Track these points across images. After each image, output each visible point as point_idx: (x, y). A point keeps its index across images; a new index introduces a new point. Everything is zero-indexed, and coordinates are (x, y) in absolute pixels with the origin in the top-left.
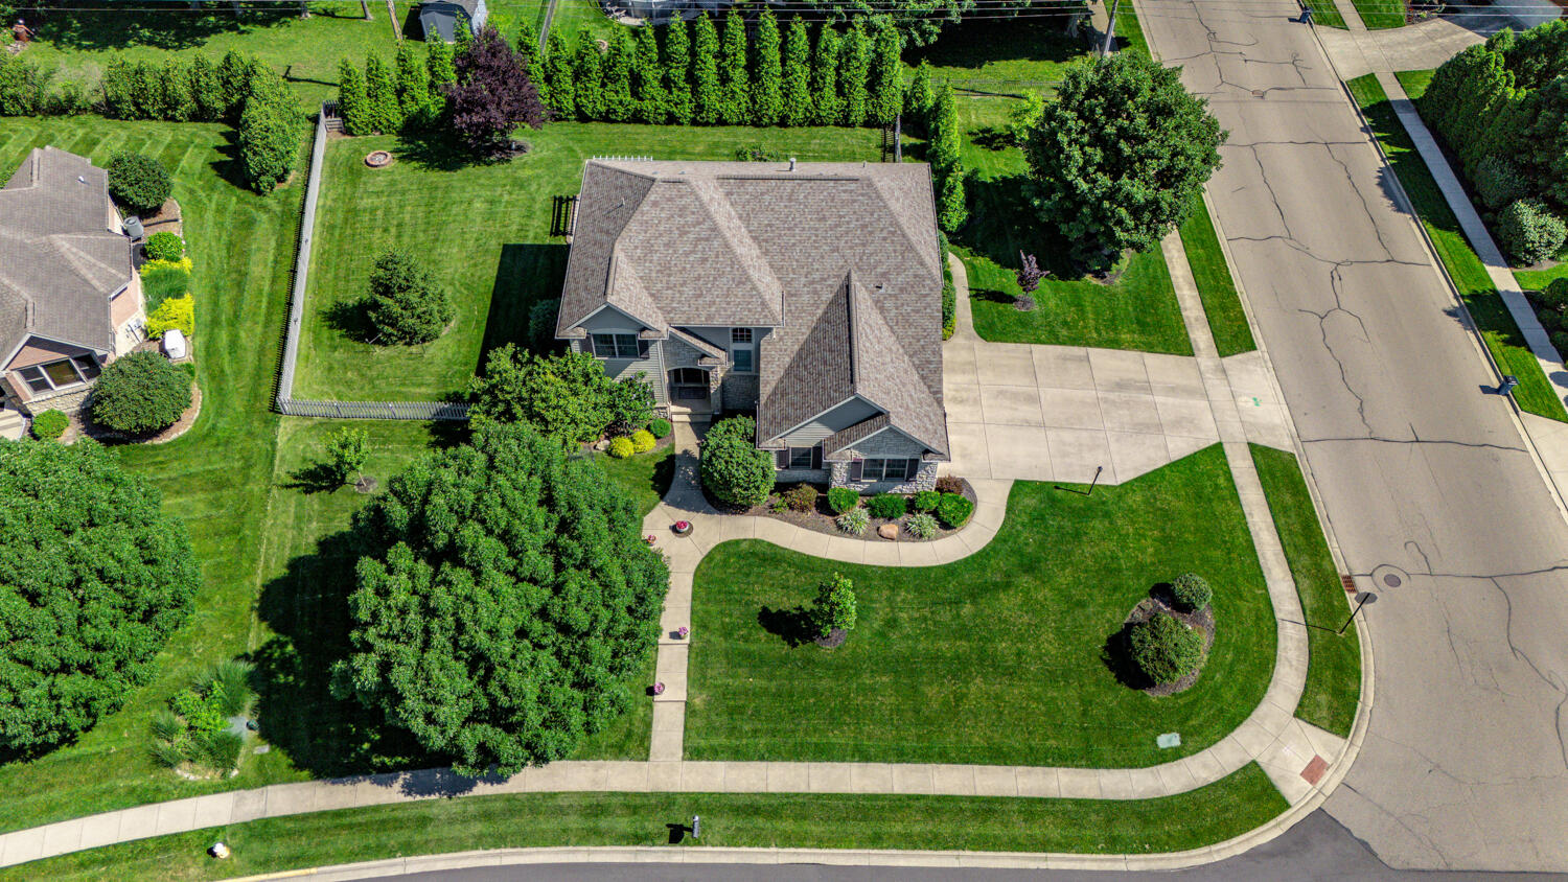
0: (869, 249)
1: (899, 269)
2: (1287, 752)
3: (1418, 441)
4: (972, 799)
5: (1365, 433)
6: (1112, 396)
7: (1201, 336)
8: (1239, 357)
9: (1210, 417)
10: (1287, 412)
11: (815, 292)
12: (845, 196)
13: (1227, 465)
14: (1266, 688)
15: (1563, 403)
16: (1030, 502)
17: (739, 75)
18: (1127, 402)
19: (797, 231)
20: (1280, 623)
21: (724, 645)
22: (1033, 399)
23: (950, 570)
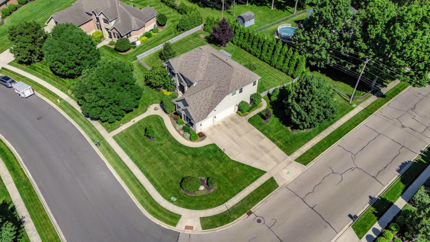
0: (222, 80)
1: (224, 87)
2: (189, 220)
3: (312, 208)
4: (134, 176)
5: (302, 197)
6: (257, 147)
7: (297, 154)
8: (299, 164)
9: (273, 167)
10: (292, 180)
11: (207, 82)
12: (227, 68)
13: (261, 176)
14: (202, 209)
15: (366, 234)
16: (211, 148)
17: (271, 52)
18: (258, 151)
19: (214, 70)
20: (224, 204)
21: (137, 128)
22: (240, 136)
23: (181, 145)
